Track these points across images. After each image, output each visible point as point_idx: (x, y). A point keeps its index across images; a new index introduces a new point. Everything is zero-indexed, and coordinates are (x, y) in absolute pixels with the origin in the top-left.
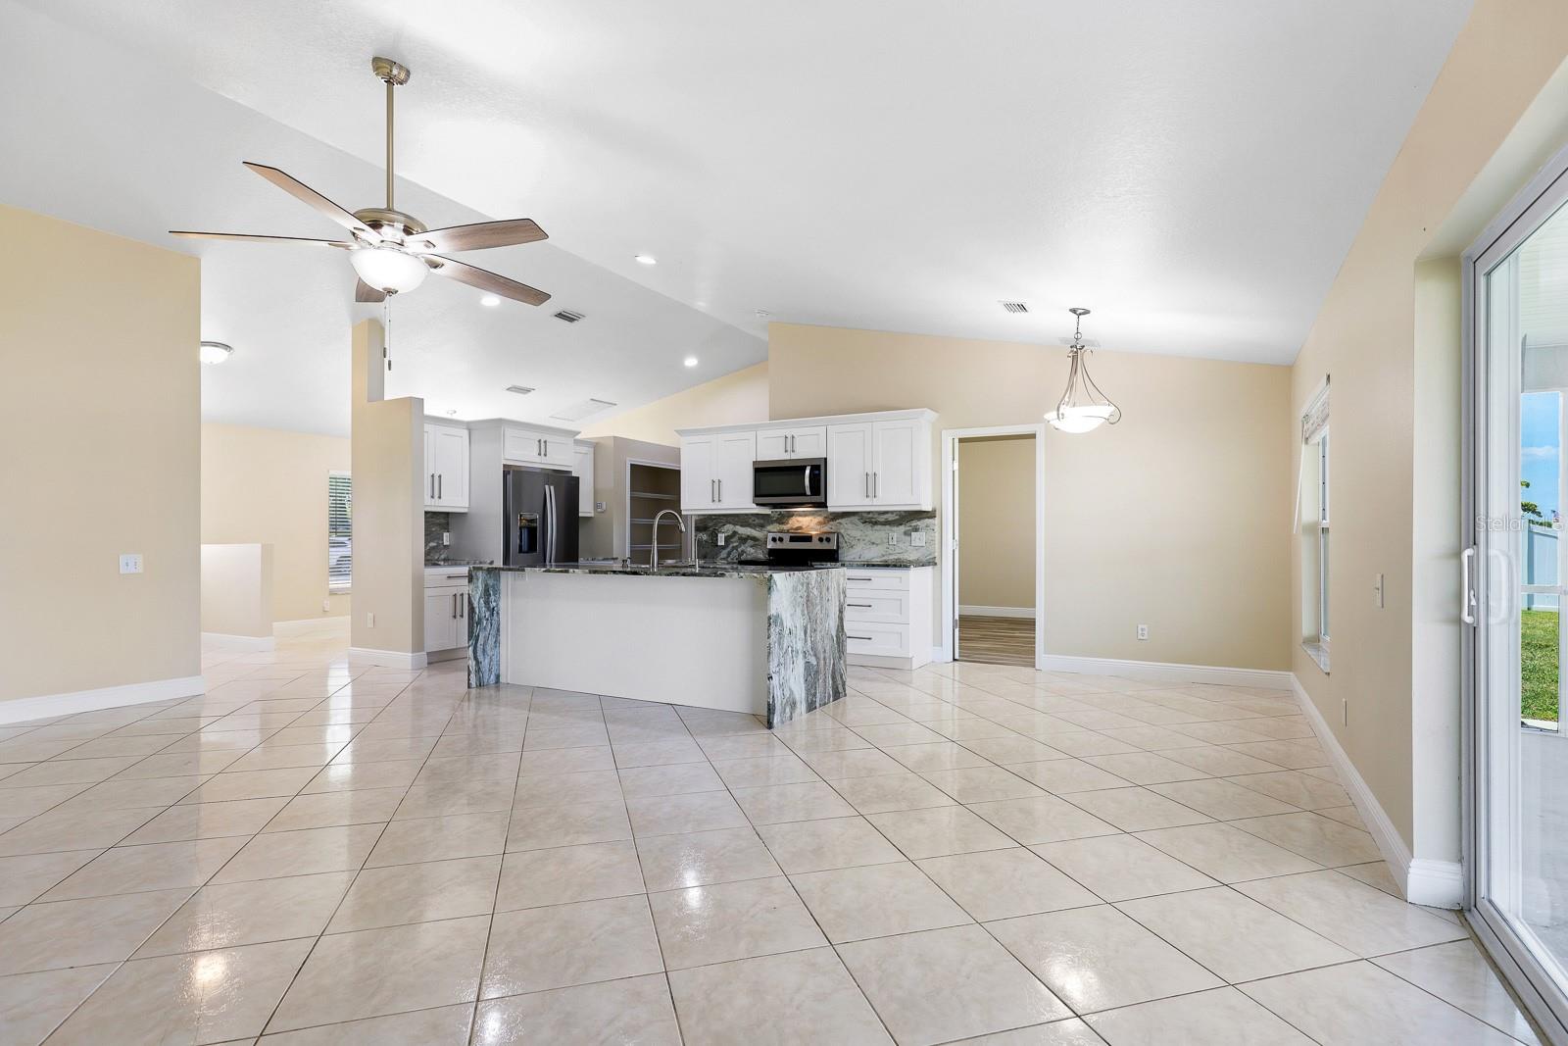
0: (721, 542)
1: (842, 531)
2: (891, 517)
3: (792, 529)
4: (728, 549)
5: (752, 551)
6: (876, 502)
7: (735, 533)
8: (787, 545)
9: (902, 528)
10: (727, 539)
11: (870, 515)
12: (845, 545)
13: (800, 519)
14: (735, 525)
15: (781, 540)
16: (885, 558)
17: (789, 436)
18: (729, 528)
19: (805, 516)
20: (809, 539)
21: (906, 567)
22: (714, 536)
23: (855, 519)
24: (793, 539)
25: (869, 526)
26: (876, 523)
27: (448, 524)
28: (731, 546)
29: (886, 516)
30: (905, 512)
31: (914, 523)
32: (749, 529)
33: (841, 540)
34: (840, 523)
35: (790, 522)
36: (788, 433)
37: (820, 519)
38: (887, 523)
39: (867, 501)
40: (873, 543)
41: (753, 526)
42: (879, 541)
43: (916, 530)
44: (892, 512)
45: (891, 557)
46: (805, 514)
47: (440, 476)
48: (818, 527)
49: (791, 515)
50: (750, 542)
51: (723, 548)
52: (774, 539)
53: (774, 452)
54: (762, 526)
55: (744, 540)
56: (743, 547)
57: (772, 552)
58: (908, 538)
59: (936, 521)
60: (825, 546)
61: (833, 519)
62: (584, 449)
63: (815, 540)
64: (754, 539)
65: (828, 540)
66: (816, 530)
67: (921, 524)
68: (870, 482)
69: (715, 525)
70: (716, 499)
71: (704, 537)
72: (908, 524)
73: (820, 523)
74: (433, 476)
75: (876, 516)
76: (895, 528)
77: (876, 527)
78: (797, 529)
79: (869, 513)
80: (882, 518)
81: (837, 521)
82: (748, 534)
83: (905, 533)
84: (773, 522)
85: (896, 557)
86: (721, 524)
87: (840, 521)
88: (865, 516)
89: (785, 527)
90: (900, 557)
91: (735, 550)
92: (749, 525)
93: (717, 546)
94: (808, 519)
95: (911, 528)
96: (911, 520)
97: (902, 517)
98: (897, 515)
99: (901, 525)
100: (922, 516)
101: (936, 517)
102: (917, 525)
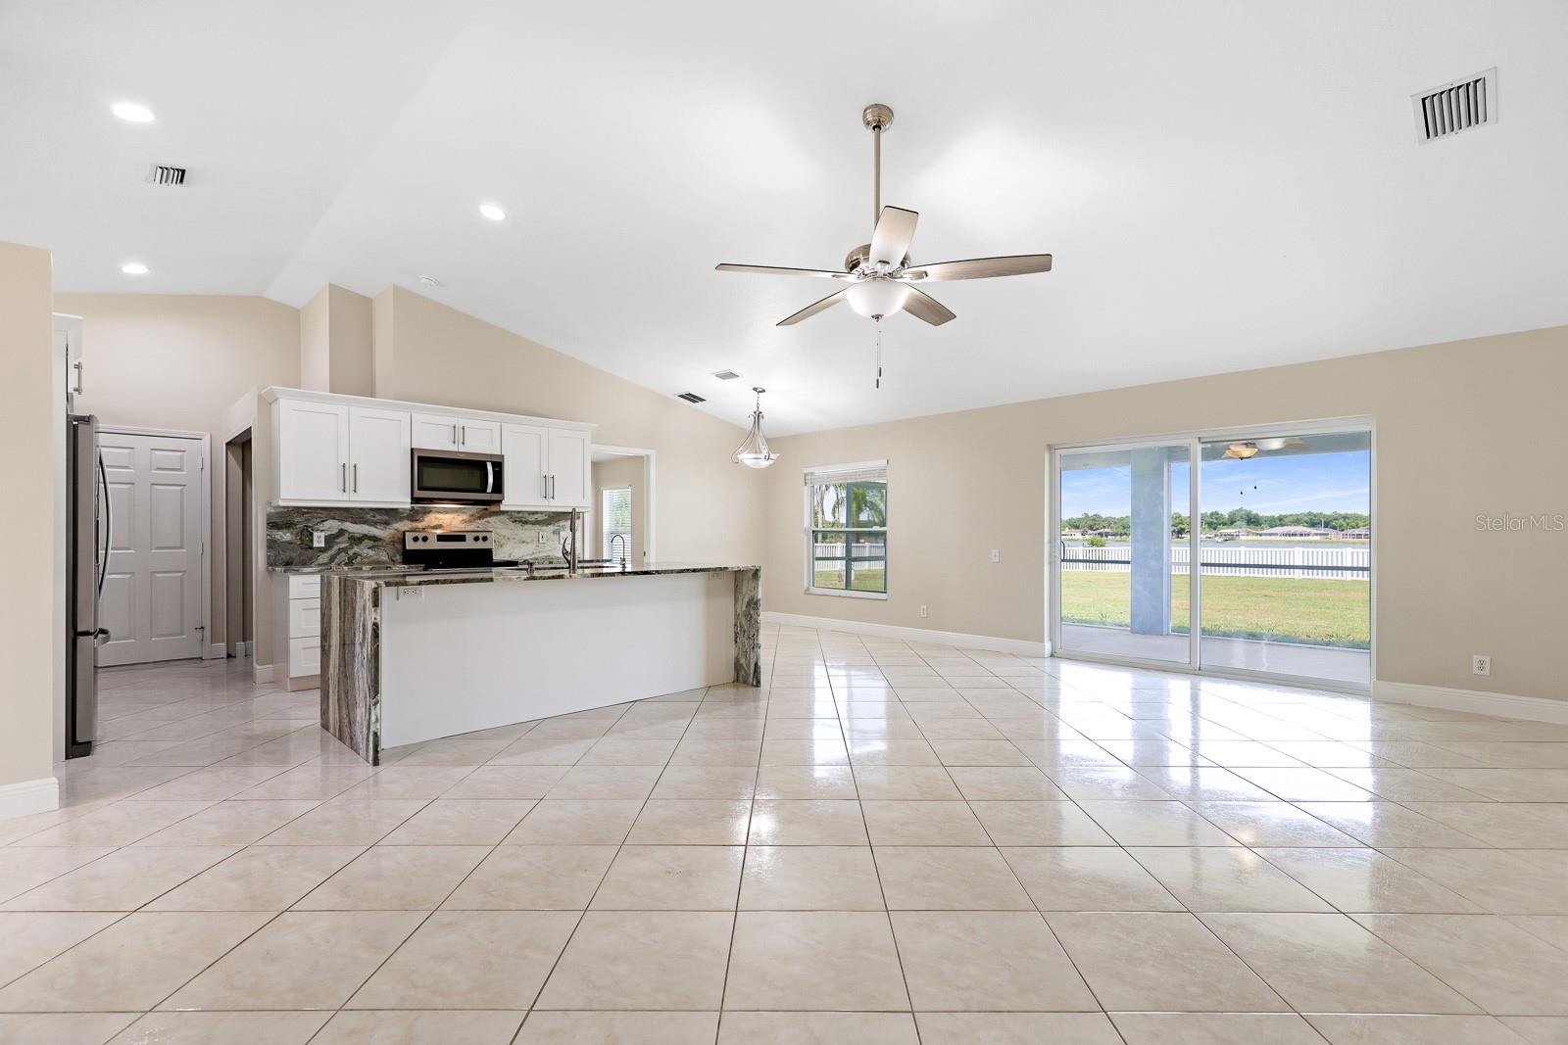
0: (319, 541)
1: (491, 530)
2: (540, 517)
3: (428, 527)
4: (330, 553)
5: (371, 552)
6: (551, 503)
7: (342, 532)
8: (437, 545)
9: (551, 528)
10: (330, 540)
11: (521, 515)
12: (495, 542)
13: (440, 516)
14: (342, 521)
15: (425, 539)
16: (536, 556)
17: (458, 427)
18: (332, 526)
19: (447, 513)
20: (462, 538)
22: (307, 534)
23: (504, 518)
24: (440, 539)
25: (519, 525)
26: (526, 522)
28: (336, 548)
29: (536, 516)
30: (554, 513)
31: (562, 524)
32: (365, 526)
33: (493, 538)
34: (488, 522)
35: (426, 519)
37: (465, 517)
38: (537, 522)
39: (544, 502)
40: (523, 542)
41: (374, 524)
42: (529, 540)
43: (563, 529)
44: (542, 513)
45: (541, 555)
46: (446, 511)
48: (468, 525)
49: (428, 512)
50: (368, 543)
51: (321, 550)
52: (416, 539)
53: (438, 442)
54: (387, 523)
55: (357, 540)
56: (355, 550)
58: (557, 537)
60: (478, 546)
63: (468, 539)
64: (375, 539)
65: (485, 539)
67: (567, 524)
68: (548, 484)
69: (308, 520)
70: (350, 485)
71: (286, 536)
72: (556, 524)
73: (464, 521)
75: (527, 515)
76: (544, 528)
77: (526, 526)
78: (443, 527)
79: (519, 512)
80: (532, 518)
81: (485, 519)
82: (365, 532)
83: (554, 532)
84: (402, 519)
85: (545, 554)
86: (318, 520)
87: (489, 519)
88: (516, 515)
89: (420, 525)
90: (550, 554)
91: (343, 554)
92: (365, 522)
93: (311, 548)
94: (449, 516)
95: (559, 528)
96: (560, 520)
97: (551, 518)
98: (546, 515)
99: (550, 525)
100: (567, 517)
101: (579, 518)
102: (564, 525)
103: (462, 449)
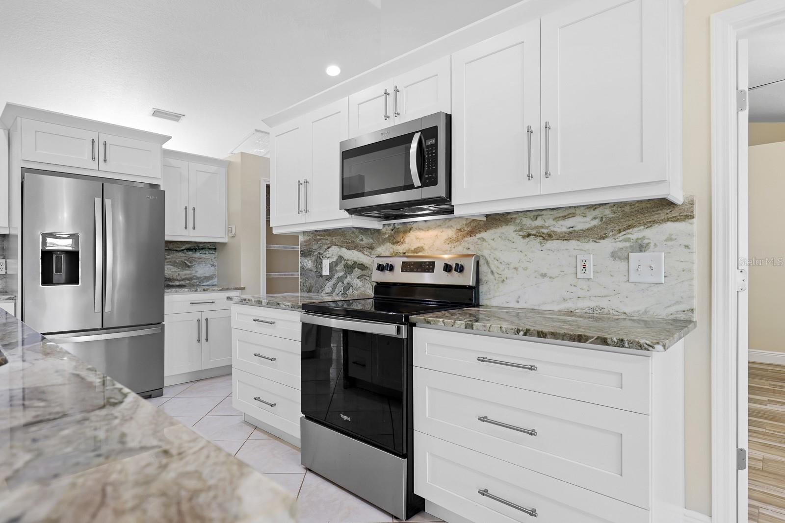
0: (326, 272)
1: (486, 253)
2: (580, 224)
3: (409, 251)
4: (333, 281)
6: (548, 186)
7: (340, 258)
8: (399, 277)
9: (608, 245)
10: (332, 267)
11: (538, 223)
12: (490, 276)
13: (421, 234)
14: (340, 247)
16: (569, 305)
17: (391, 91)
18: (334, 252)
19: (428, 229)
20: (429, 267)
22: (318, 262)
23: (508, 230)
24: (407, 267)
25: (535, 243)
26: (550, 236)
28: (336, 277)
29: (570, 223)
30: (615, 208)
31: (636, 234)
32: (356, 252)
33: (483, 268)
34: (483, 239)
35: (407, 240)
36: (389, 84)
37: (450, 233)
38: (572, 235)
39: (531, 188)
40: (544, 275)
41: (360, 248)
42: (555, 272)
43: (641, 247)
44: (584, 213)
45: (581, 305)
46: (427, 226)
48: (447, 247)
49: (407, 229)
50: (357, 272)
51: (329, 278)
52: (383, 268)
54: (371, 248)
55: (350, 268)
56: (348, 279)
57: (381, 288)
58: (622, 265)
59: (696, 225)
60: (454, 279)
61: (471, 233)
63: (439, 267)
64: (362, 267)
65: (460, 269)
66: (450, 252)
67: (655, 234)
68: (536, 146)
69: (320, 247)
70: (303, 207)
71: (309, 264)
72: (621, 237)
73: (450, 241)
75: (550, 222)
76: (590, 246)
77: (550, 244)
78: (417, 250)
79: (536, 216)
80: (562, 227)
81: (479, 236)
82: (355, 259)
83: (614, 255)
84: (384, 241)
85: (593, 304)
86: (326, 247)
87: (483, 235)
88: (527, 222)
89: (400, 248)
90: (604, 303)
91: (340, 283)
92: (356, 247)
93: (321, 276)
94: (432, 233)
95: (628, 244)
96: (629, 227)
97: (606, 223)
98: (595, 218)
99: (603, 238)
100: (655, 218)
101: (693, 217)
102: (644, 238)
103: (398, 121)
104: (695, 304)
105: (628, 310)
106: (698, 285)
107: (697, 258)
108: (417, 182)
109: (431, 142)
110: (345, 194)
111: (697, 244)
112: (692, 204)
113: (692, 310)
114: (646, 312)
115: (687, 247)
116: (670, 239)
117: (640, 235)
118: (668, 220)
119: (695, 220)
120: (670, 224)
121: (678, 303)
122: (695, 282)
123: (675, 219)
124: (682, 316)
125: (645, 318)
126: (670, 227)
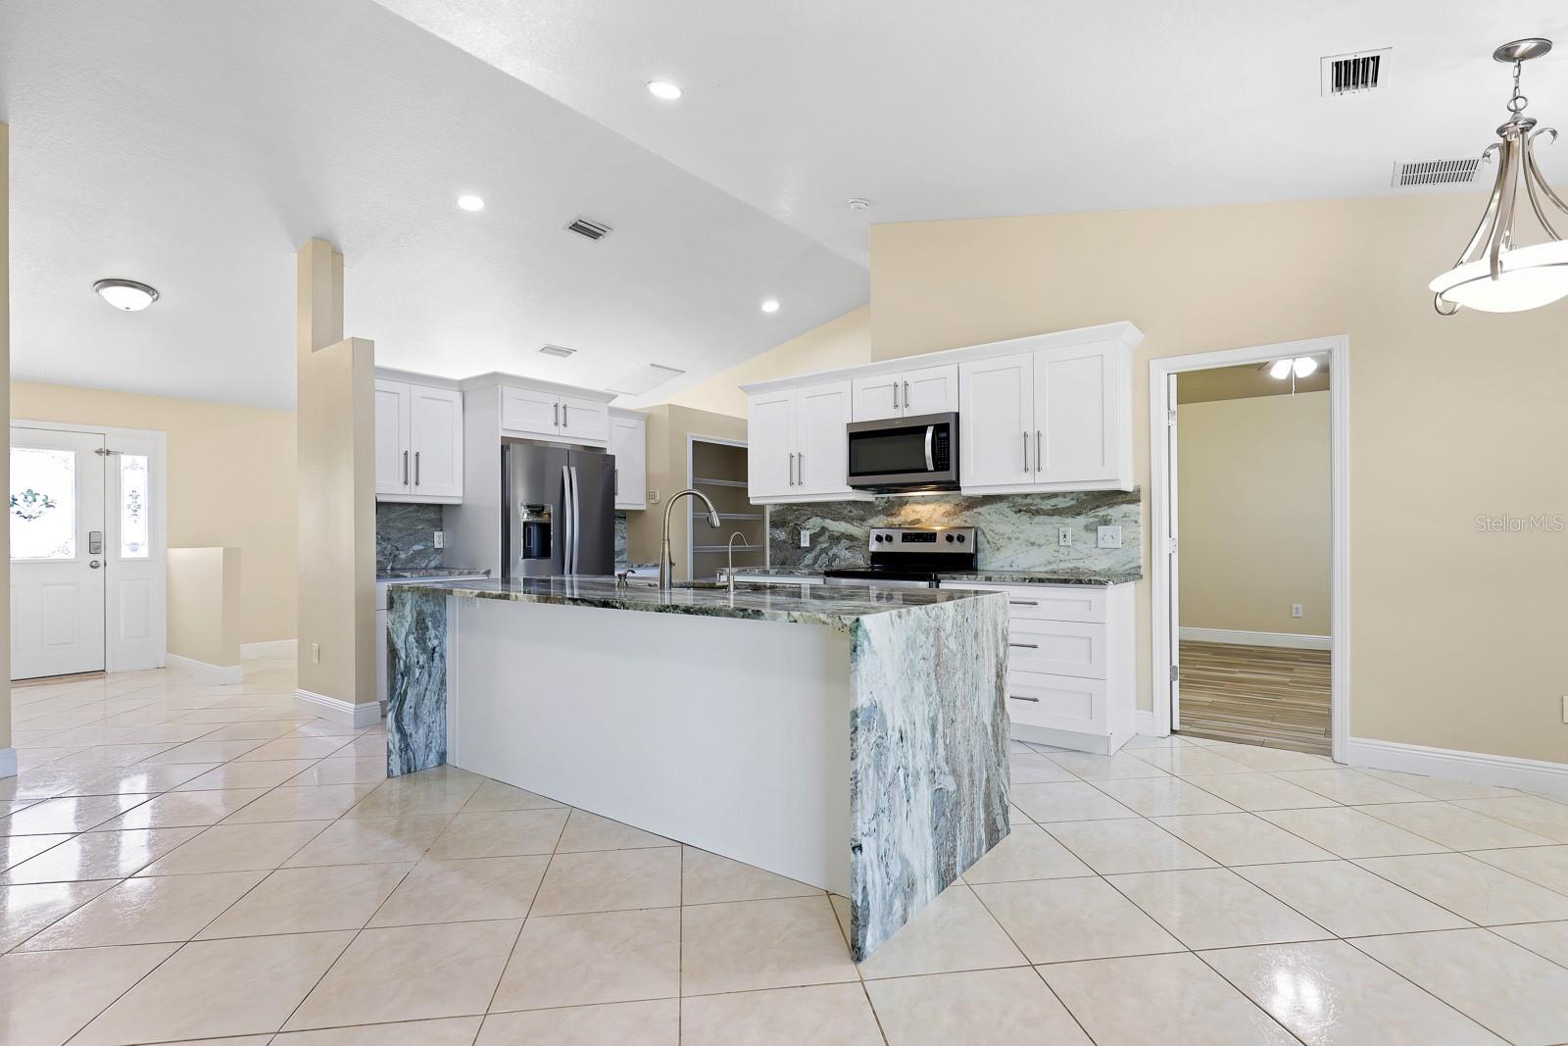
0: (805, 543)
1: (982, 525)
2: (1062, 503)
3: (905, 522)
4: (814, 553)
5: (848, 554)
6: (1040, 477)
7: (823, 530)
8: (899, 546)
9: (1082, 520)
10: (814, 538)
11: (1028, 501)
12: (986, 545)
13: (918, 508)
14: (823, 518)
15: (889, 539)
16: (1054, 567)
17: (901, 384)
18: (815, 523)
19: (926, 503)
20: (931, 537)
21: (1100, 583)
22: (795, 534)
23: (1003, 506)
24: (906, 538)
25: (1025, 517)
26: (1037, 512)
27: (441, 520)
28: (819, 547)
29: (1053, 501)
30: (1087, 493)
31: (1102, 512)
32: (843, 524)
33: (981, 538)
34: (980, 514)
35: (903, 512)
36: (899, 378)
37: (948, 507)
38: (1055, 512)
39: (1027, 478)
40: (1033, 544)
41: (849, 520)
42: (1042, 541)
43: (1106, 522)
44: (1064, 495)
45: (1063, 566)
46: (925, 501)
47: (417, 455)
48: (945, 520)
49: (903, 503)
50: (845, 543)
51: (808, 550)
52: (879, 538)
53: (879, 410)
54: (862, 519)
55: (836, 539)
56: (835, 550)
57: (876, 557)
58: (1092, 536)
59: (1142, 507)
60: (956, 548)
61: (969, 508)
62: (633, 422)
63: (941, 538)
64: (851, 538)
65: (961, 539)
66: (942, 524)
67: (1115, 512)
68: (1031, 448)
69: (797, 518)
70: (795, 480)
71: (782, 535)
72: (1091, 514)
73: (947, 514)
74: (406, 454)
75: (1037, 501)
76: (1069, 520)
77: (1038, 519)
78: (913, 522)
79: (1026, 496)
80: (1047, 505)
81: (975, 510)
82: (843, 530)
83: (1087, 528)
84: (877, 513)
85: (1071, 566)
86: (805, 518)
87: (979, 510)
88: (1020, 500)
89: (896, 521)
90: (1079, 564)
91: (824, 555)
92: (844, 519)
93: (799, 547)
94: (929, 507)
95: (1096, 520)
96: (1097, 507)
97: (1081, 503)
98: (1072, 499)
99: (1079, 514)
100: (1115, 500)
101: (1139, 501)
102: (1107, 515)
104: (1142, 562)
105: (1097, 569)
106: (1143, 549)
107: (1143, 530)
108: (930, 467)
109: (944, 435)
110: (853, 471)
111: (1142, 519)
112: (1139, 491)
113: (1140, 567)
114: (1110, 569)
115: (1136, 522)
116: (1124, 516)
117: (1104, 513)
118: (1124, 502)
119: (1141, 504)
120: (1124, 505)
121: (1130, 562)
122: (1142, 547)
123: (1128, 502)
124: (1133, 571)
125: (1109, 573)
126: (1125, 508)
